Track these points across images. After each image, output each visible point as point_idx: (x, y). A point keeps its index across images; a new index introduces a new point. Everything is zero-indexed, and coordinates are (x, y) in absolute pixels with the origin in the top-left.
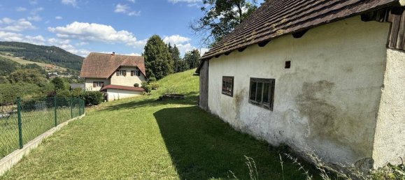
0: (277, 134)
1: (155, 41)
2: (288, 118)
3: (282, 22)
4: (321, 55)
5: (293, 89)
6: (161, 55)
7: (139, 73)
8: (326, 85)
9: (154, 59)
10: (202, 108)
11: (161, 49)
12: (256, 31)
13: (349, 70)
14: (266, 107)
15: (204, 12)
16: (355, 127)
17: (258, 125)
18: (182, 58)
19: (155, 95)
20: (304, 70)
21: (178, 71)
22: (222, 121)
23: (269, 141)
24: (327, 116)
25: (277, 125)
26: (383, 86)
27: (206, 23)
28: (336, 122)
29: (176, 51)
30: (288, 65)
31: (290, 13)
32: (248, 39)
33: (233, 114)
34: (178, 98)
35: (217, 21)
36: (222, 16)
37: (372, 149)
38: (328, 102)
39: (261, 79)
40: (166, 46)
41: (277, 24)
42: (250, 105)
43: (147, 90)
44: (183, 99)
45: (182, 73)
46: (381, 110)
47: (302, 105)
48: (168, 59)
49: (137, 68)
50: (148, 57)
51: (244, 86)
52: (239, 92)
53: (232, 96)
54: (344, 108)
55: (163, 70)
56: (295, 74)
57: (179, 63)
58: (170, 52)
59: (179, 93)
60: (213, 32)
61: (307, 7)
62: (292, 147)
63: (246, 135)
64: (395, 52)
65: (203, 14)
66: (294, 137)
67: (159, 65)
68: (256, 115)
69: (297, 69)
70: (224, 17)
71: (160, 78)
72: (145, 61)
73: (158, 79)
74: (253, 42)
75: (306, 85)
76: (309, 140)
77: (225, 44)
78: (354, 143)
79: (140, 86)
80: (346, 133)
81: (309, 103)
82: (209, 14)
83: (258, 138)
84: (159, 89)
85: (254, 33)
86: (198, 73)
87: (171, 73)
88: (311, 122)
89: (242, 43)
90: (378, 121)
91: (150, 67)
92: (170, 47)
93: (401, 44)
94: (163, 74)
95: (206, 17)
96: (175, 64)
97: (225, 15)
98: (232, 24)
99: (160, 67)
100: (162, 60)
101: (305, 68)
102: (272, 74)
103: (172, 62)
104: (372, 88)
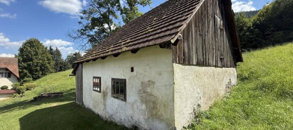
0: (130, 118)
1: (32, 44)
2: (135, 106)
3: (127, 41)
4: (148, 64)
5: (136, 86)
6: (40, 57)
7: (9, 74)
8: (151, 83)
9: (31, 60)
10: (78, 103)
11: (40, 51)
12: (114, 45)
13: (160, 74)
14: (122, 100)
15: (81, 25)
16: (166, 108)
17: (118, 114)
18: (64, 59)
19: (29, 96)
20: (141, 73)
21: (59, 71)
22: (94, 113)
23: (126, 125)
24: (154, 103)
25: (130, 112)
26: (174, 83)
27: (82, 34)
28: (158, 106)
29: (58, 53)
30: (132, 70)
31: (132, 36)
32: (107, 51)
33: (102, 107)
34: (57, 96)
35: (92, 33)
36: (95, 30)
37: (174, 121)
38: (154, 94)
39: (118, 79)
40: (46, 48)
41: (124, 43)
42: (113, 98)
43: (19, 92)
44: (62, 96)
45: (64, 72)
46: (175, 97)
47: (142, 96)
48: (48, 60)
49: (7, 69)
50: (23, 58)
51: (108, 84)
52: (105, 88)
53: (100, 92)
54: (161, 97)
55: (42, 70)
56: (136, 76)
57: (61, 63)
58: (52, 54)
59: (58, 91)
60: (90, 40)
61: (140, 34)
62: (139, 127)
63: (111, 123)
64: (177, 65)
65: (81, 27)
66: (139, 119)
67: (37, 66)
68: (117, 106)
69: (137, 73)
70: (97, 31)
71: (39, 77)
72: (19, 62)
73: (35, 79)
74: (109, 53)
75: (142, 83)
76: (147, 120)
77: (94, 52)
78: (167, 119)
79: (10, 88)
80: (163, 113)
81: (145, 95)
82: (85, 27)
83: (119, 124)
84: (35, 89)
85: (112, 46)
86: (74, 73)
87: (51, 73)
88: (147, 107)
89: (104, 53)
90: (175, 103)
91: (25, 68)
92: (51, 49)
93: (179, 60)
94: (42, 75)
95: (82, 29)
96: (56, 65)
97: (99, 29)
98: (105, 36)
99: (38, 68)
100: (41, 61)
101: (141, 72)
102: (124, 76)
103: (53, 63)
104: (170, 85)
